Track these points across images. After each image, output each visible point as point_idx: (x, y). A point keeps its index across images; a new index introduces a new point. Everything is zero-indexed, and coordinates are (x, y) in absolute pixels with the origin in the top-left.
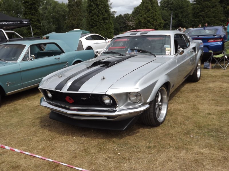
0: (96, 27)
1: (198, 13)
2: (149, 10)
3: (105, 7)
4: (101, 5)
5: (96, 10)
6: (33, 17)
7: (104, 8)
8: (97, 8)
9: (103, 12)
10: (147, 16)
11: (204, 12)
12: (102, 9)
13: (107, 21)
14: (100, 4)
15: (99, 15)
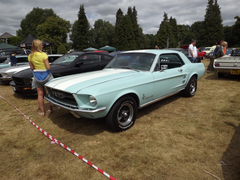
0: (122, 45)
1: (204, 36)
3: (130, 31)
6: (83, 36)
8: (124, 32)
9: (128, 34)
11: (207, 36)
12: (128, 32)
13: (131, 41)
14: (126, 29)
15: (125, 36)
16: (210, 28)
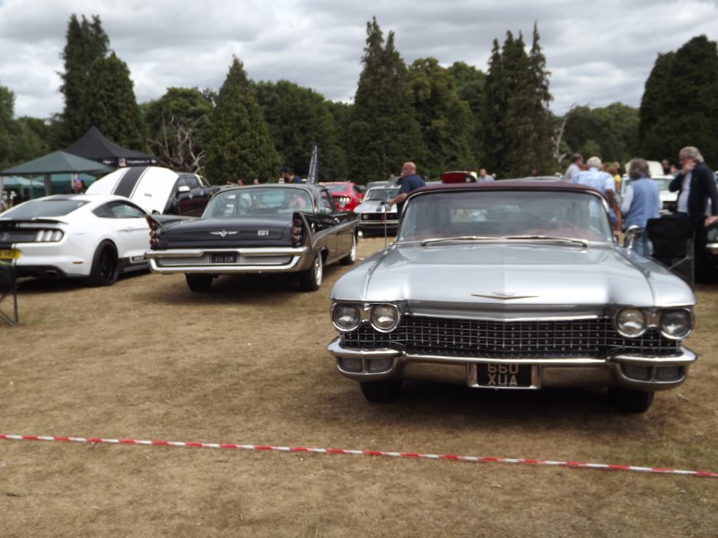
1: (367, 142)
2: (243, 130)
4: (127, 111)
5: (113, 121)
7: (134, 118)
8: (114, 118)
10: (241, 145)
11: (380, 141)
12: (129, 120)
14: (122, 107)
15: (121, 135)
16: (384, 118)
